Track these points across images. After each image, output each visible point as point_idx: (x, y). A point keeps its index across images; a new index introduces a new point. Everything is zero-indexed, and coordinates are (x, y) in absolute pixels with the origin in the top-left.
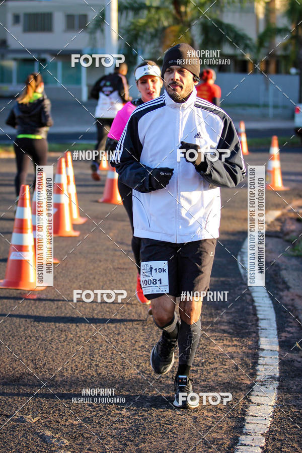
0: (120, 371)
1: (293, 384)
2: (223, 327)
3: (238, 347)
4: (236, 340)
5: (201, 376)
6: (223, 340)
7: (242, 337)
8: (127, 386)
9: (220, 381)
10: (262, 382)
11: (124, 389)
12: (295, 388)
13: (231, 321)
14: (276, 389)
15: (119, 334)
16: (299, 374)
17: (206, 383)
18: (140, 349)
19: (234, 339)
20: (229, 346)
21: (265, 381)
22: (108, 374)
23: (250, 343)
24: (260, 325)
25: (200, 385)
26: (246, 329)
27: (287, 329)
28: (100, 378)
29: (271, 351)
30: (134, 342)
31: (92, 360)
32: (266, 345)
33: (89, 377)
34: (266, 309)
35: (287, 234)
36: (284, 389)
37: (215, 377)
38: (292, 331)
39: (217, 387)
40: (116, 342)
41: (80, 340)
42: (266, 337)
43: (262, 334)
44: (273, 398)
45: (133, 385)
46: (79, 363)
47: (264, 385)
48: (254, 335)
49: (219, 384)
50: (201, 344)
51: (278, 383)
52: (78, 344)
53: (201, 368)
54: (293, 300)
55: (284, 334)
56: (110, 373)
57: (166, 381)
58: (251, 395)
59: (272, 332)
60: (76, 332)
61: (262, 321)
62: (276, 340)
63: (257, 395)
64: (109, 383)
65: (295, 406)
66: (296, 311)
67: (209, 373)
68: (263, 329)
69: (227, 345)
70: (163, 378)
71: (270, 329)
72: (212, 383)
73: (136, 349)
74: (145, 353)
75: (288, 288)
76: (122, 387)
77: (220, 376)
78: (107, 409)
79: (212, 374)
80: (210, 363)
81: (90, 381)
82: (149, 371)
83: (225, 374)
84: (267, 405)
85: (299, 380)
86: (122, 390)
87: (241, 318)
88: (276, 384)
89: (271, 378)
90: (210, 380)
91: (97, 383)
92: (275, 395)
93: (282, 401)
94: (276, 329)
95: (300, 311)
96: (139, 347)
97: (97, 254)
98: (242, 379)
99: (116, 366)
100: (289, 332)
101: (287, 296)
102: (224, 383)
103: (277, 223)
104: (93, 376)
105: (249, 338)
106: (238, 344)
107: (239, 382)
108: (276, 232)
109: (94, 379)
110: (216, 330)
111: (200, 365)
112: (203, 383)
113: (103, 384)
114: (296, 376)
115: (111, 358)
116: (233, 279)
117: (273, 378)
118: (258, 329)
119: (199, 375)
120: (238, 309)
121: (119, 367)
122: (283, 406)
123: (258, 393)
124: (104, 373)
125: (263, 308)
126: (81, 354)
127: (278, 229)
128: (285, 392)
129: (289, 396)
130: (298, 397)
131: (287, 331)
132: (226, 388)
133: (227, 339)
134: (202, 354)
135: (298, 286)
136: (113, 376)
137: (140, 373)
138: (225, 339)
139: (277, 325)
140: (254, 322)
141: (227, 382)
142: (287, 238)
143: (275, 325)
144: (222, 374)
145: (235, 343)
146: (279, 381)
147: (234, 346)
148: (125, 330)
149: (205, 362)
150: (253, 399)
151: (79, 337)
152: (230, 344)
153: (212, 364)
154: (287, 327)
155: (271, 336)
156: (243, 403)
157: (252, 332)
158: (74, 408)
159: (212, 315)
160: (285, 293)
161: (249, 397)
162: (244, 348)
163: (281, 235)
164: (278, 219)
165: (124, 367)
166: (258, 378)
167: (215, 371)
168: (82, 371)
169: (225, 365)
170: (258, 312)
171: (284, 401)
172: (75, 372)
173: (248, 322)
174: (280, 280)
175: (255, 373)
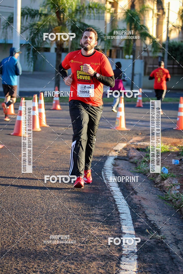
0: (33, 246)
1: (146, 256)
2: (97, 218)
3: (108, 231)
4: (106, 227)
5: (86, 251)
6: (98, 227)
7: (110, 225)
8: (39, 257)
9: (99, 254)
10: (127, 255)
11: (37, 258)
12: (148, 259)
13: (102, 214)
14: (136, 260)
15: (30, 221)
16: (150, 250)
17: (90, 255)
18: (45, 231)
19: (105, 226)
20: (102, 230)
21: (128, 254)
22: (25, 248)
23: (116, 229)
24: (121, 217)
25: (86, 257)
26: (112, 219)
27: (138, 220)
28: (21, 250)
29: (130, 234)
30: (41, 227)
31: (15, 238)
32: (126, 230)
33: (14, 250)
34: (124, 206)
35: (131, 158)
36: (141, 260)
37: (95, 251)
38: (142, 221)
39: (98, 258)
40: (29, 226)
41: (6, 224)
42: (126, 225)
43: (123, 223)
44: (135, 266)
45: (43, 256)
46: (6, 240)
47: (128, 257)
48: (118, 223)
49: (99, 256)
50: (84, 229)
51: (137, 256)
52: (4, 227)
53: (86, 245)
54: (140, 201)
55: (137, 223)
56: (27, 247)
57: (64, 253)
58: (121, 264)
59: (129, 221)
60: (3, 219)
61: (122, 214)
62: (132, 227)
63: (125, 264)
64: (27, 254)
65: (150, 272)
66: (142, 208)
67: (92, 248)
68: (124, 220)
69: (101, 230)
70: (62, 251)
71: (128, 220)
72: (94, 255)
73: (42, 232)
74: (48, 234)
75: (136, 193)
76: (35, 257)
77: (99, 251)
78: (27, 272)
79: (93, 249)
80: (91, 242)
81: (14, 252)
82: (52, 246)
83: (101, 249)
84: (132, 271)
85: (150, 254)
86: (36, 259)
87: (108, 212)
88: (136, 257)
89: (132, 252)
90: (92, 253)
91: (19, 254)
92: (136, 264)
93: (141, 268)
94: (131, 219)
95: (145, 208)
96: (44, 230)
97: (12, 168)
98: (113, 253)
99: (30, 243)
100: (140, 222)
101: (136, 198)
102: (102, 256)
103: (124, 151)
104: (16, 249)
105: (114, 225)
106: (108, 229)
107: (112, 255)
108: (124, 156)
109: (17, 251)
110: (93, 220)
111: (85, 243)
112: (88, 255)
113: (23, 255)
114: (148, 251)
115: (27, 237)
116: (100, 186)
117: (133, 252)
118: (120, 220)
119: (85, 250)
120: (106, 206)
121: (33, 244)
122: (142, 271)
123: (125, 263)
124: (23, 247)
125: (122, 206)
126: (7, 234)
127: (125, 154)
128: (142, 262)
129: (145, 264)
130: (151, 265)
131: (139, 221)
132: (103, 259)
133: (100, 226)
134: (86, 236)
135: (142, 192)
136: (29, 249)
137: (46, 248)
138: (99, 226)
139: (132, 217)
140: (117, 215)
141: (104, 255)
142: (132, 160)
143: (130, 217)
144: (100, 249)
145: (106, 228)
146: (137, 254)
147: (106, 230)
148: (34, 219)
149: (88, 241)
150: (122, 266)
151: (5, 222)
152: (103, 229)
153: (92, 242)
154: (138, 219)
155: (129, 224)
156: (116, 269)
157: (116, 221)
158: (5, 271)
159: (90, 210)
160: (134, 196)
161: (119, 265)
162: (112, 232)
163: (127, 159)
164: (125, 149)
165: (36, 244)
166: (124, 252)
167: (95, 247)
168: (9, 246)
169: (101, 243)
170: (119, 209)
171: (142, 268)
172: (4, 246)
173: (113, 215)
174: (130, 188)
175: (121, 249)
